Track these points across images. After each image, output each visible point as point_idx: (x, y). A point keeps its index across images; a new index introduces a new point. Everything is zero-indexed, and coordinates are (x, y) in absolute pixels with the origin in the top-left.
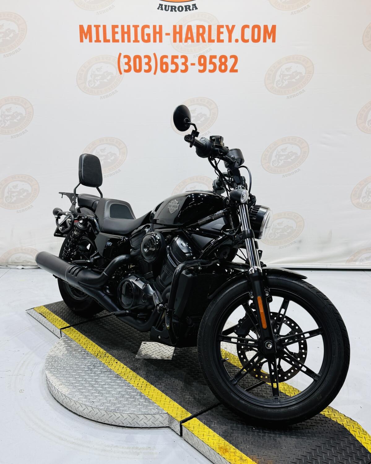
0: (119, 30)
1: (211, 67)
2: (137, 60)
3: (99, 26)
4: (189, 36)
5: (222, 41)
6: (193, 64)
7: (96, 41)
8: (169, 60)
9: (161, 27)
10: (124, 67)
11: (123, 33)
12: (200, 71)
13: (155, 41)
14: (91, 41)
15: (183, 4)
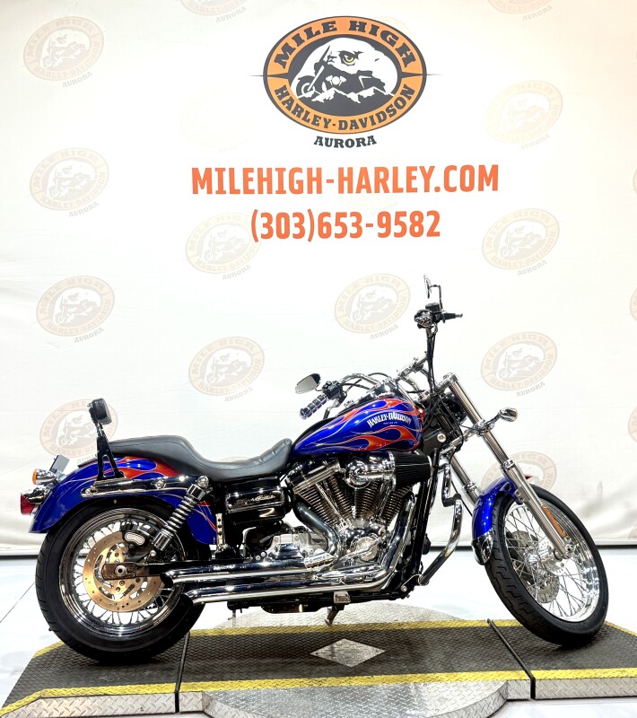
0: (254, 175)
1: (398, 229)
2: (283, 220)
3: (224, 169)
4: (364, 183)
5: (415, 190)
6: (369, 225)
7: (217, 193)
8: (332, 220)
9: (319, 170)
10: (261, 230)
11: (261, 180)
12: (381, 235)
13: (310, 191)
14: (210, 191)
15: (354, 137)
